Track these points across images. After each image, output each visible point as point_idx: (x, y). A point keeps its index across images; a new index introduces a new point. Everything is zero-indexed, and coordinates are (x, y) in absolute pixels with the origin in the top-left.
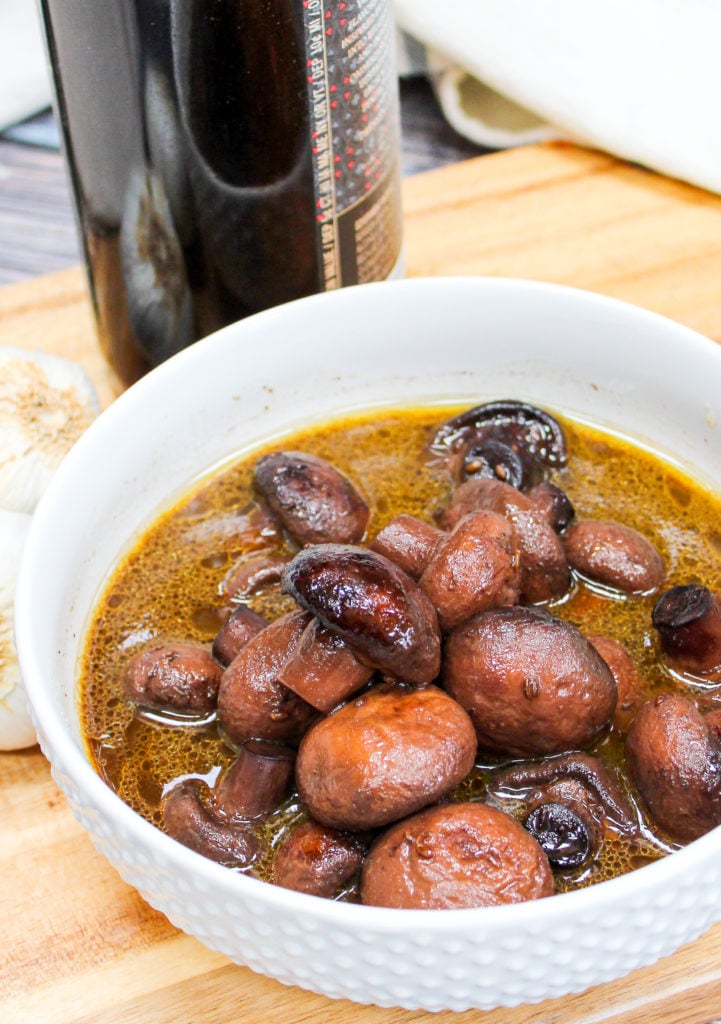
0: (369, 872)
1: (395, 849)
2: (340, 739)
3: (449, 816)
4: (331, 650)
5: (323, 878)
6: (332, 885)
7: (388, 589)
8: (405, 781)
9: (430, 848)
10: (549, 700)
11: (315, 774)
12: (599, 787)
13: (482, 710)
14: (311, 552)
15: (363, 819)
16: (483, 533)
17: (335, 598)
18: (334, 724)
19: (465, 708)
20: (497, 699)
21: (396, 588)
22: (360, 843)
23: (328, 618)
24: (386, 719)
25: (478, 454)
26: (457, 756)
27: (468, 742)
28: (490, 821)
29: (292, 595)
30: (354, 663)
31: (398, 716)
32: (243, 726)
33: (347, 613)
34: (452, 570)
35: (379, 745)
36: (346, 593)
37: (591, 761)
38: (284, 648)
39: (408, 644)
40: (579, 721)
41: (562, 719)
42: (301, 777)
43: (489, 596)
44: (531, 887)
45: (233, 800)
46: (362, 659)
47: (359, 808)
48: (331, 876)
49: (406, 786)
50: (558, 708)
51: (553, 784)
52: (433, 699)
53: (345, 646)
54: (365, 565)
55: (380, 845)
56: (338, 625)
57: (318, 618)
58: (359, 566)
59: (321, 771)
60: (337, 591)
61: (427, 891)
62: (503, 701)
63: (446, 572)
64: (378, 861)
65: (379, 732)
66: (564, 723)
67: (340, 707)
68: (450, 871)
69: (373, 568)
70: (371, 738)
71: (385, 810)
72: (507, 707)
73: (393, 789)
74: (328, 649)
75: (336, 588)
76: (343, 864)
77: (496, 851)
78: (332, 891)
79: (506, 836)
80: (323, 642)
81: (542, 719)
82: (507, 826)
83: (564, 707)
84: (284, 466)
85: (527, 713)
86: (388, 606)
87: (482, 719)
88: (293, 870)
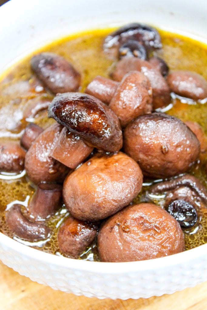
0: (101, 239)
1: (112, 228)
2: (82, 181)
3: (135, 211)
4: (74, 141)
5: (80, 243)
6: (85, 246)
7: (97, 111)
8: (114, 198)
9: (128, 227)
10: (173, 153)
11: (72, 197)
12: (197, 189)
13: (143, 161)
14: (60, 97)
15: (96, 216)
16: (135, 81)
17: (74, 118)
18: (78, 174)
19: (135, 160)
20: (150, 155)
21: (101, 111)
22: (95, 226)
23: (71, 127)
24: (102, 170)
25: (125, 47)
26: (136, 184)
27: (139, 177)
28: (153, 212)
29: (53, 118)
30: (85, 146)
31: (106, 168)
32: (37, 177)
33: (80, 125)
34: (124, 99)
35: (100, 183)
36: (79, 115)
37: (192, 178)
38: (52, 141)
39: (109, 136)
40: (186, 161)
41: (179, 161)
42: (66, 199)
43: (141, 110)
44: (175, 240)
45: (36, 211)
46: (88, 144)
47: (94, 212)
48: (83, 242)
49: (114, 201)
50: (177, 156)
51: (177, 190)
52: (121, 158)
53: (80, 139)
54: (85, 101)
55: (105, 226)
56: (76, 130)
57: (67, 127)
58: (83, 102)
59: (75, 196)
60: (74, 115)
61: (129, 247)
62: (152, 156)
63: (121, 100)
64: (105, 234)
65: (99, 176)
66: (180, 162)
67: (79, 166)
68: (138, 237)
69: (89, 102)
70: (96, 180)
71: (106, 212)
72: (154, 158)
73: (109, 202)
74: (72, 141)
75: (73, 113)
76: (88, 236)
77: (158, 225)
78: (85, 248)
79: (161, 218)
80: (70, 138)
81: (171, 162)
82: (161, 213)
83: (180, 156)
84: (42, 59)
85: (163, 160)
86: (98, 119)
87: (144, 164)
88: (66, 241)
